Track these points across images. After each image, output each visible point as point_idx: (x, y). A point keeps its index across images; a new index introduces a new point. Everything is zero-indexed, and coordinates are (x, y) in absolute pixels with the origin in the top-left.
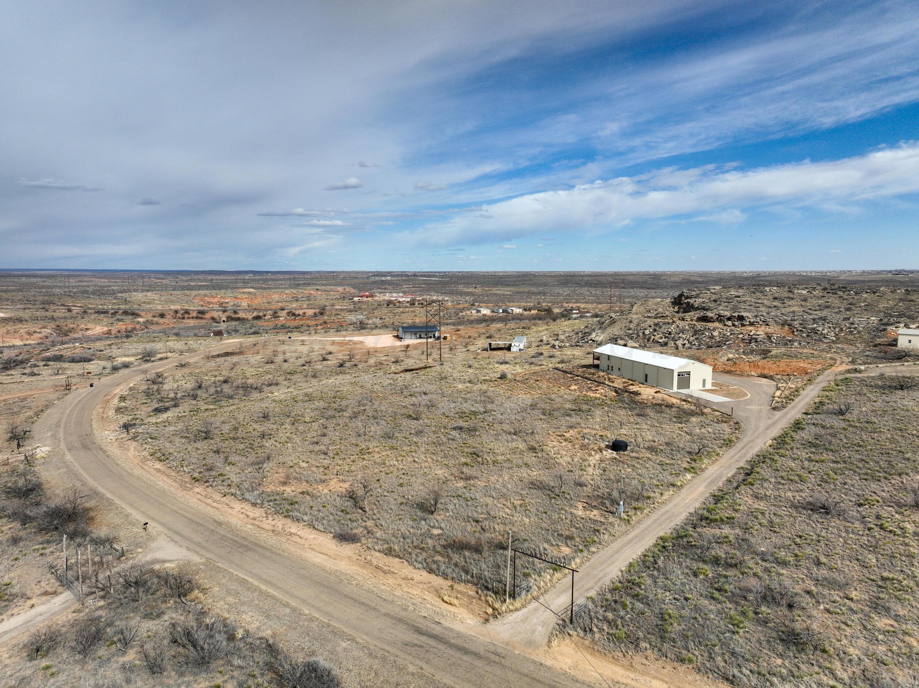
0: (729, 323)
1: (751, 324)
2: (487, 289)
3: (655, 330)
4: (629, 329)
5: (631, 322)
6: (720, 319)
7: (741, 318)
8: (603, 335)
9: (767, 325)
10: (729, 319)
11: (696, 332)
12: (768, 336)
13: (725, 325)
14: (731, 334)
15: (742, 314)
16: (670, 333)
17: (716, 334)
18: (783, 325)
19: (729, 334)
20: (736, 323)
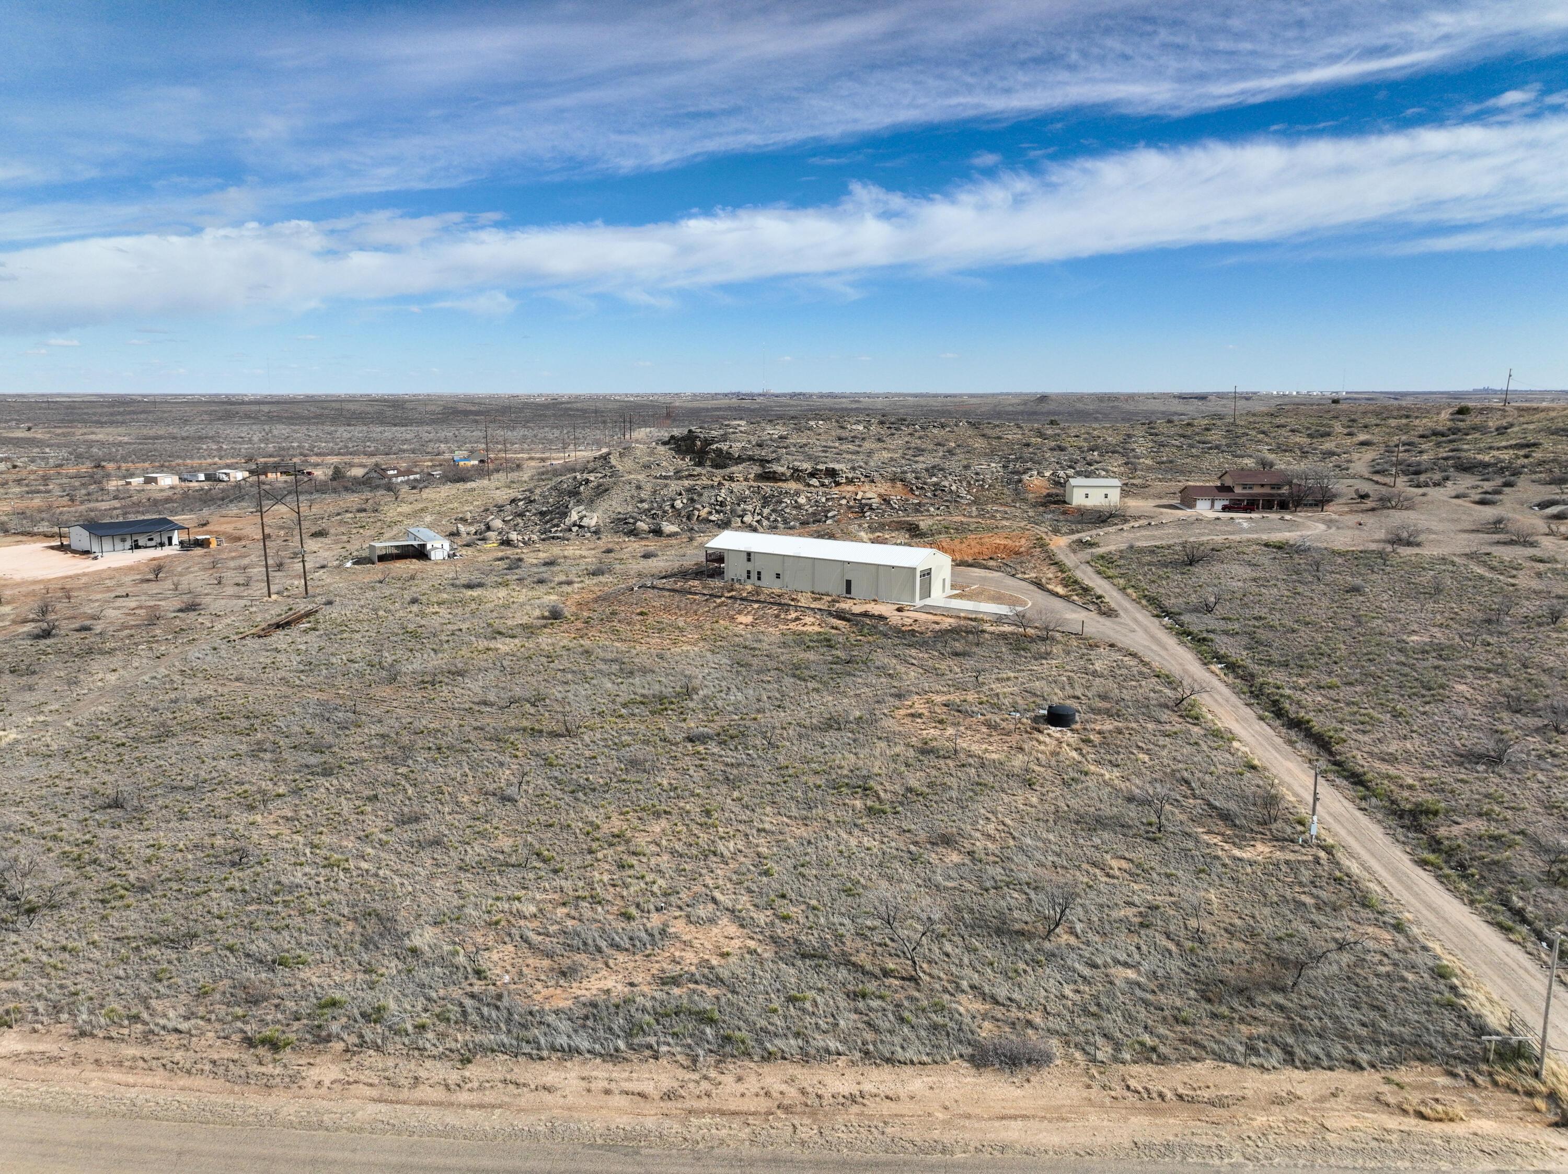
0: (814, 481)
1: (850, 481)
2: (59, 431)
3: (692, 500)
4: (642, 501)
5: (639, 487)
6: (797, 475)
7: (832, 473)
8: (595, 515)
9: (873, 481)
10: (812, 475)
11: (766, 501)
12: (884, 500)
13: (809, 485)
14: (827, 500)
15: (831, 466)
16: (722, 504)
17: (802, 500)
18: (893, 480)
19: (824, 500)
20: (826, 482)
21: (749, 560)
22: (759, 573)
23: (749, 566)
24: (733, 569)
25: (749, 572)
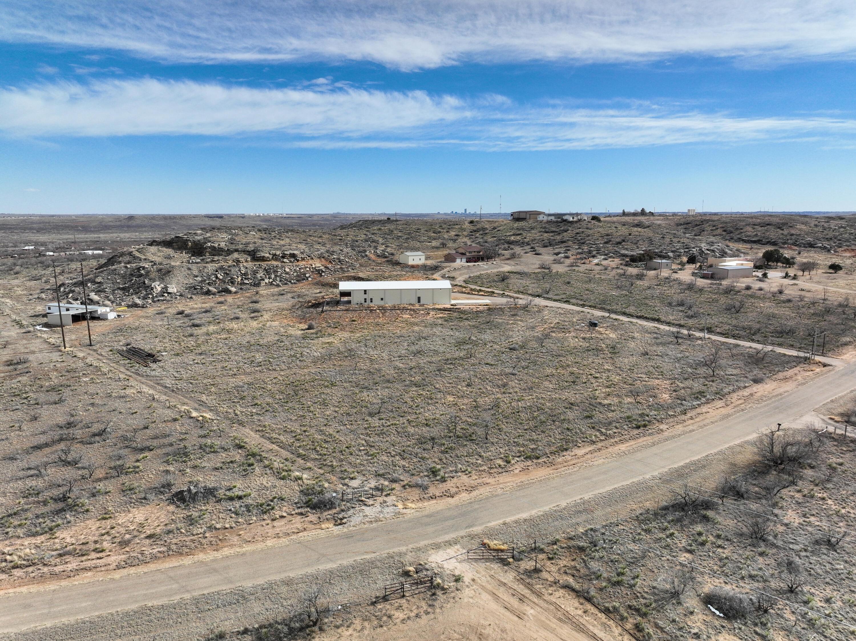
0: (285, 260)
10: (283, 257)
19: (298, 269)
20: (293, 260)
21: (365, 293)
22: (371, 299)
23: (366, 296)
24: (355, 299)
25: (365, 299)
